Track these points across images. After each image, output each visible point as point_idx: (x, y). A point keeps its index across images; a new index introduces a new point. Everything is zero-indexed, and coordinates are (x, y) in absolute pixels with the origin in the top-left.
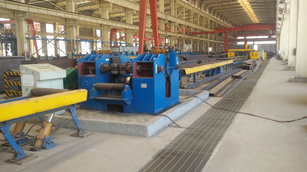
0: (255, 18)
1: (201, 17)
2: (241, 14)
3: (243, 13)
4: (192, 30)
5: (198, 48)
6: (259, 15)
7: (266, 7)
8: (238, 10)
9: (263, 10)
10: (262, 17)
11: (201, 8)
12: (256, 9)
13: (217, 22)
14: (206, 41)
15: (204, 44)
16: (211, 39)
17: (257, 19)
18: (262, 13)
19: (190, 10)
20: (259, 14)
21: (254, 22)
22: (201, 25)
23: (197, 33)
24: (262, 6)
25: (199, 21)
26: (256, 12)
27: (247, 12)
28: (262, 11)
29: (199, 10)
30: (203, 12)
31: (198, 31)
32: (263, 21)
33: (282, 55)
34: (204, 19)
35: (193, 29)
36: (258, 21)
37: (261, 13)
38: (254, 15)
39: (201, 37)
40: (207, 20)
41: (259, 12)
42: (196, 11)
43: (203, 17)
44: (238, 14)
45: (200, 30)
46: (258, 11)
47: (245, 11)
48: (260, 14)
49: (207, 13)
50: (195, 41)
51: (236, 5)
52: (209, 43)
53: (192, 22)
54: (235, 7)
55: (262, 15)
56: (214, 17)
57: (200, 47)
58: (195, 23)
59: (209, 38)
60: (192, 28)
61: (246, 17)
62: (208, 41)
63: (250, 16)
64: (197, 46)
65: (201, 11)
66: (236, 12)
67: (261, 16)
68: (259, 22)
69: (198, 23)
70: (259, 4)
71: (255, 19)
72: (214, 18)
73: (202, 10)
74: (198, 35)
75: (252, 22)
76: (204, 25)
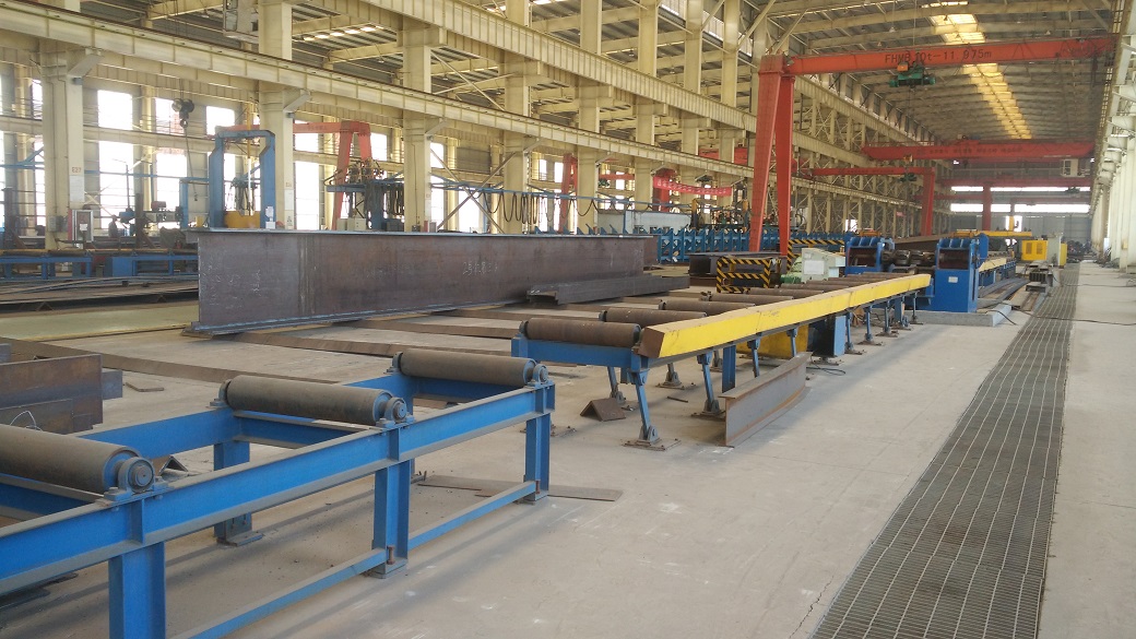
0: (1016, 122)
1: (840, 116)
2: (968, 107)
3: (977, 107)
4: (811, 159)
5: (827, 219)
6: (1030, 114)
7: (1060, 90)
8: (961, 96)
9: (1050, 98)
10: (1043, 121)
11: (839, 90)
12: (1025, 93)
13: (886, 134)
14: (854, 197)
15: (845, 207)
16: (866, 190)
17: (1025, 127)
18: (1043, 105)
19: (809, 95)
20: (1031, 110)
21: (1013, 137)
22: (839, 144)
23: (828, 172)
24: (1045, 85)
25: (832, 131)
26: (1023, 106)
27: (993, 104)
28: (1043, 102)
29: (835, 96)
30: (846, 102)
31: (830, 165)
32: (1044, 133)
33: (1116, 254)
34: (849, 125)
35: (815, 156)
36: (1028, 132)
37: (1043, 109)
38: (1014, 114)
39: (838, 184)
40: (857, 128)
41: (1034, 105)
42: (825, 99)
43: (845, 116)
44: (961, 108)
45: (836, 161)
46: (1028, 101)
47: (986, 98)
48: (1035, 108)
49: (857, 103)
50: (820, 199)
51: (956, 80)
52: (860, 203)
53: (813, 134)
54: (952, 87)
55: (1045, 112)
56: (876, 116)
57: (832, 216)
58: (822, 137)
59: (861, 188)
60: (812, 155)
61: (985, 118)
62: (857, 198)
63: (1001, 115)
64: (825, 212)
65: (837, 98)
66: (953, 101)
67: (1039, 118)
68: (1029, 137)
69: (831, 137)
70: (1037, 79)
71: (1018, 127)
72: (878, 121)
73: (843, 93)
74: (830, 177)
75: (1004, 134)
76: (847, 144)
